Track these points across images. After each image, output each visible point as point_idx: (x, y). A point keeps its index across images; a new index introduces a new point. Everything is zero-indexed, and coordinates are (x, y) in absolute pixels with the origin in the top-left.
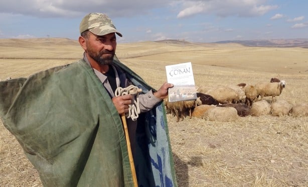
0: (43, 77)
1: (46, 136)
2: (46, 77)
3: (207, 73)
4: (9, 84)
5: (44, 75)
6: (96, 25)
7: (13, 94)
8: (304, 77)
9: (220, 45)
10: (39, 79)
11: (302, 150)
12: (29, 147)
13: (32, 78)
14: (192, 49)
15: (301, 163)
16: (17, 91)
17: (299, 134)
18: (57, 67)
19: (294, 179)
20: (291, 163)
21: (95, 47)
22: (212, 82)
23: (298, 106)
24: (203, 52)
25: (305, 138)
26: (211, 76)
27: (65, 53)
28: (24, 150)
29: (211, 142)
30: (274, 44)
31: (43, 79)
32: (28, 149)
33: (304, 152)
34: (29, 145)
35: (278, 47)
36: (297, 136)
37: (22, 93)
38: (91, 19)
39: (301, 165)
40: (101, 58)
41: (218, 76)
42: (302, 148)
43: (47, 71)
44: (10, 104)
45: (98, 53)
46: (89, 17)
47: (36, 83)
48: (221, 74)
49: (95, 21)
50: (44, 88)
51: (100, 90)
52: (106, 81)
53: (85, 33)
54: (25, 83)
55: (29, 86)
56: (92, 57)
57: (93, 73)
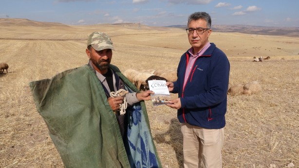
0: (61, 77)
1: (65, 119)
2: (62, 77)
3: (161, 55)
4: (41, 83)
5: (61, 76)
6: (96, 42)
7: (44, 90)
8: (241, 59)
9: (171, 29)
10: (58, 79)
11: (237, 124)
12: (53, 129)
13: (55, 79)
14: (146, 32)
15: (235, 134)
16: (46, 88)
17: (235, 110)
18: (69, 70)
19: (229, 148)
20: (228, 135)
21: (96, 57)
22: (165, 63)
23: (236, 86)
24: (157, 35)
25: (239, 114)
26: (164, 57)
27: (26, 34)
28: (50, 131)
29: (165, 119)
30: (218, 29)
31: (61, 79)
32: (52, 130)
33: (238, 126)
34: (53, 127)
35: (221, 32)
36: (233, 112)
37: (50, 90)
38: (93, 37)
39: (235, 136)
40: (100, 65)
41: (170, 58)
42: (237, 122)
43: (63, 73)
44: (43, 97)
45: (98, 61)
46: (92, 35)
47: (57, 82)
48: (172, 56)
49: (96, 39)
50: (62, 86)
51: (99, 87)
52: (104, 81)
53: (90, 47)
54: (51, 82)
55: (53, 84)
56: (94, 63)
57: (94, 73)
